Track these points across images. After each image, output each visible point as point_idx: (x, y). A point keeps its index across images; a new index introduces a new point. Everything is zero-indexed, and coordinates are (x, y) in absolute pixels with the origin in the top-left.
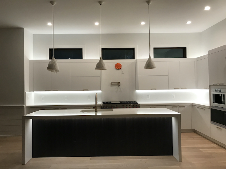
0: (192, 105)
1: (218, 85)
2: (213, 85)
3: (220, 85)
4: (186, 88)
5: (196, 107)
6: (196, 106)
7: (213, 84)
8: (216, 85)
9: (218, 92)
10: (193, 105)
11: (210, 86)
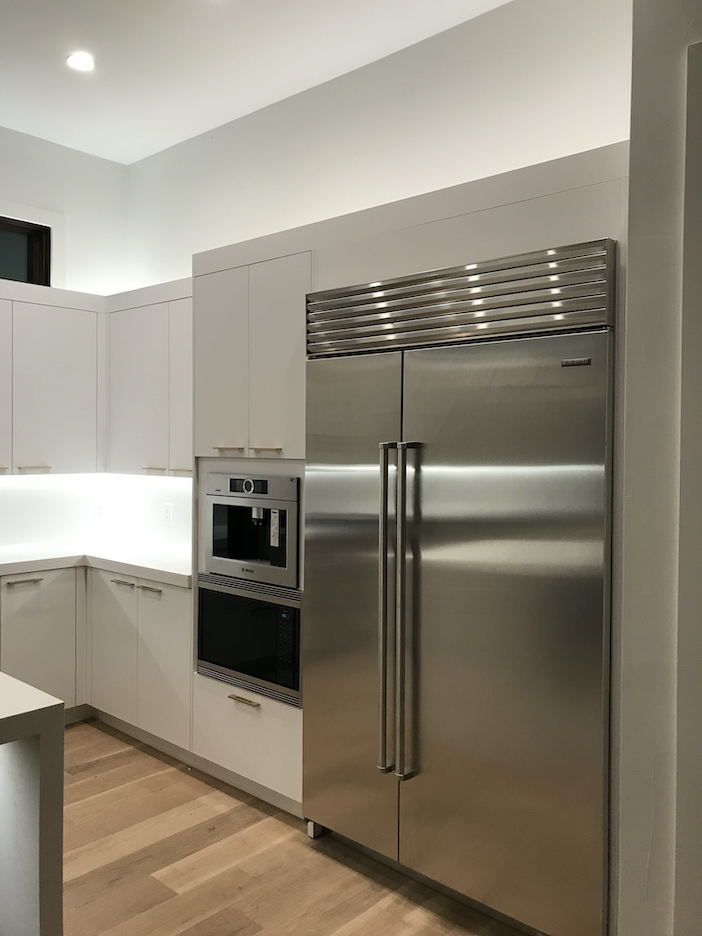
0: (84, 569)
1: (252, 454)
2: (216, 453)
3: (264, 455)
4: (44, 469)
5: (107, 578)
6: (103, 574)
7: (221, 450)
8: (236, 454)
9: (246, 493)
10: (86, 568)
11: (197, 459)
